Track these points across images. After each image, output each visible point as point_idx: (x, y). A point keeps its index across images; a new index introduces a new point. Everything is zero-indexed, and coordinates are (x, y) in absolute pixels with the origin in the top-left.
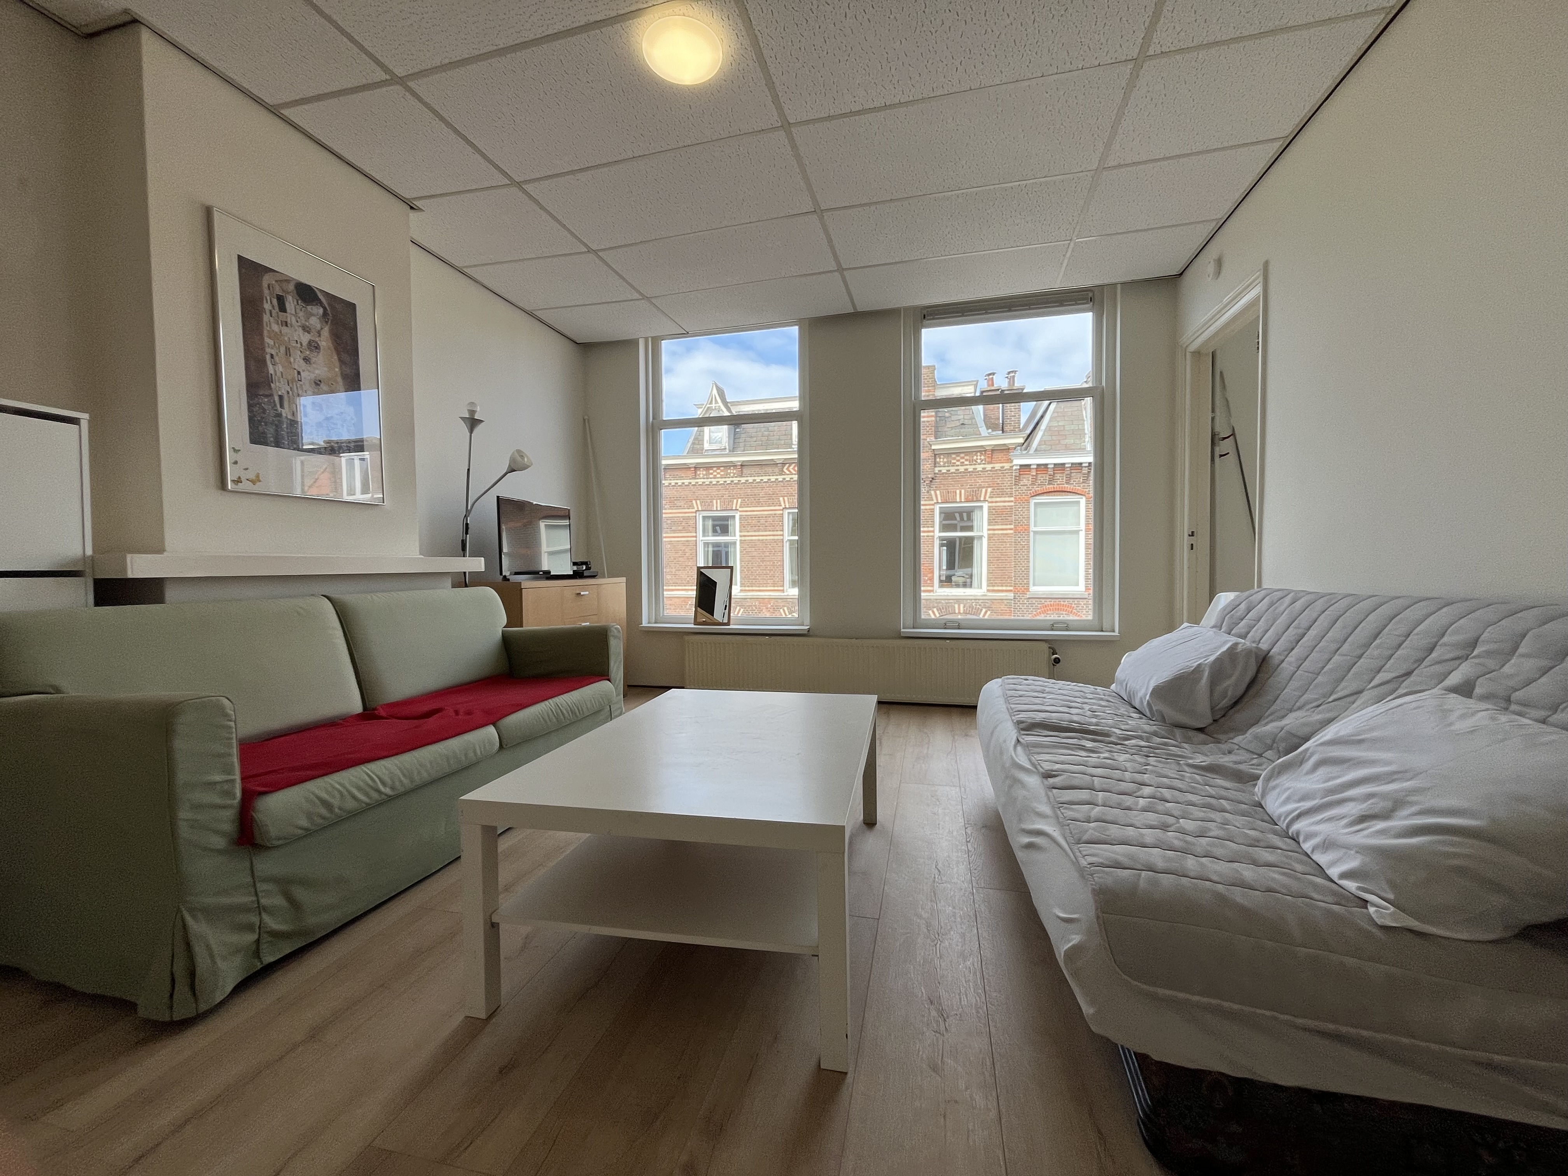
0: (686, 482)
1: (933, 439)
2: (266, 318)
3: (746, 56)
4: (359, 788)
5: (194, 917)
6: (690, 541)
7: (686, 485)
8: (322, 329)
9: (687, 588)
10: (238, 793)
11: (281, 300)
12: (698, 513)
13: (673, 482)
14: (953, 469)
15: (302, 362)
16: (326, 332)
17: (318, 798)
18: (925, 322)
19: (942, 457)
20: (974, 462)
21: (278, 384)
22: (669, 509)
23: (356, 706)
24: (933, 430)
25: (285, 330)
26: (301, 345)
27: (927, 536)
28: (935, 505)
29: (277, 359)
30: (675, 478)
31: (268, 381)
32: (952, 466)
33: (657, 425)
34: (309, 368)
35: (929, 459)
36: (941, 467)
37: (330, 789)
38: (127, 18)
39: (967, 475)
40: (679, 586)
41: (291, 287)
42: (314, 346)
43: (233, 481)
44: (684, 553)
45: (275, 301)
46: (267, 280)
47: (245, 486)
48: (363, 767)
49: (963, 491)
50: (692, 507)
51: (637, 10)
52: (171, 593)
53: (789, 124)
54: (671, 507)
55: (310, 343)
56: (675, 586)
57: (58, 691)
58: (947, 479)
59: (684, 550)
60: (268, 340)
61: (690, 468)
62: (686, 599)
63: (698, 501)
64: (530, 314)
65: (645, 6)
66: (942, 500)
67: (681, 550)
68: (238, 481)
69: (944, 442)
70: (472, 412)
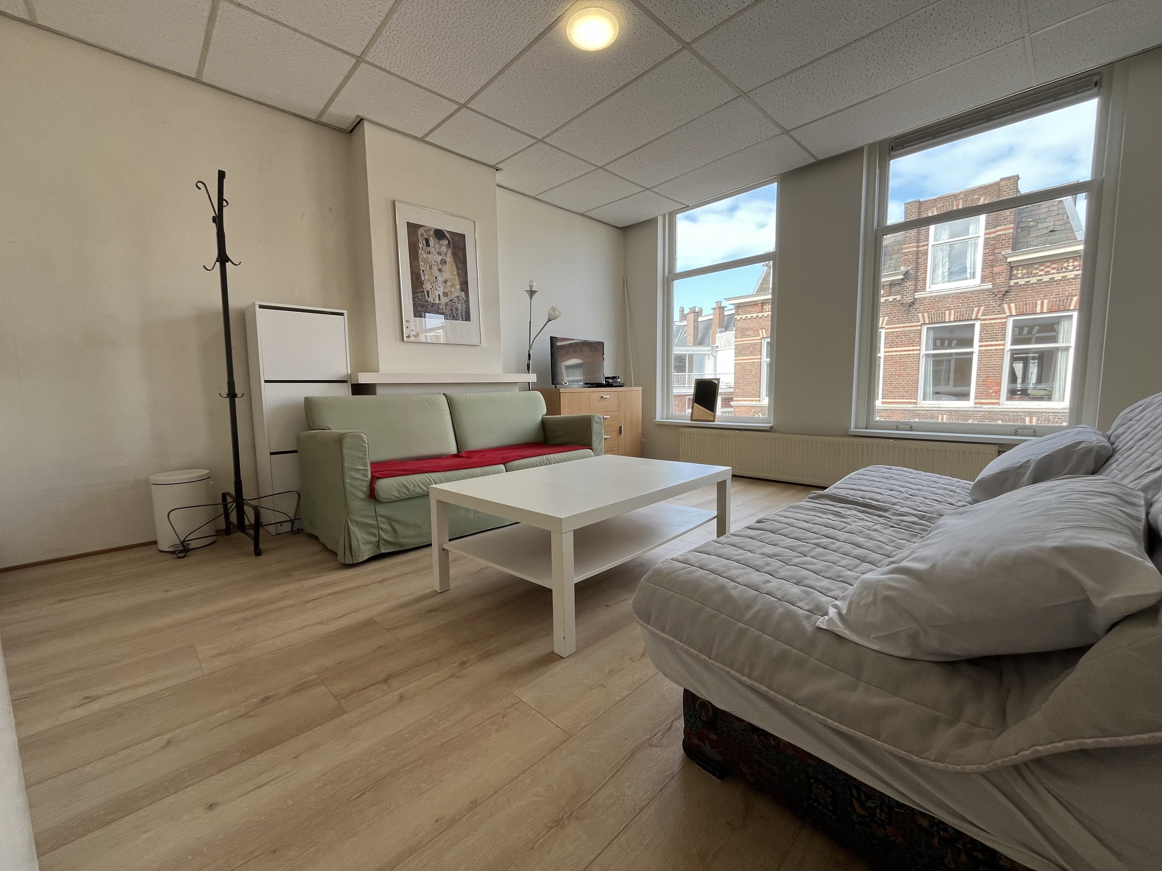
0: (754, 315)
1: (1009, 251)
2: (420, 251)
3: (635, 13)
4: (423, 484)
5: (352, 524)
6: (756, 362)
7: (754, 318)
8: (447, 252)
9: (752, 399)
10: (370, 476)
11: (427, 241)
12: (763, 340)
13: (744, 317)
14: (1033, 280)
15: (438, 272)
16: (449, 254)
17: (403, 484)
18: (893, 153)
19: (1020, 268)
20: (1064, 270)
21: (426, 285)
22: (740, 338)
23: (454, 450)
24: (1011, 242)
25: (429, 256)
26: (437, 262)
27: (995, 350)
28: (1008, 318)
29: (425, 272)
30: (745, 313)
31: (422, 283)
32: (1033, 277)
33: (672, 276)
34: (441, 275)
35: (1004, 272)
36: (1018, 279)
37: (409, 481)
38: (359, 119)
39: (1054, 284)
40: (745, 397)
41: (432, 232)
42: (443, 262)
43: (406, 337)
44: (751, 371)
45: (424, 242)
46: (421, 231)
47: (412, 339)
48: (427, 474)
49: (1046, 302)
50: (758, 335)
51: (558, 18)
52: (379, 391)
53: (688, 44)
54: (741, 336)
55: (441, 260)
56: (743, 397)
57: (330, 429)
58: (1026, 290)
59: (751, 369)
60: (421, 263)
61: (758, 304)
62: (751, 408)
63: (764, 330)
64: (583, 215)
65: (561, 13)
66: (1016, 312)
67: (748, 370)
68: (408, 337)
69: (1024, 253)
70: (531, 287)
